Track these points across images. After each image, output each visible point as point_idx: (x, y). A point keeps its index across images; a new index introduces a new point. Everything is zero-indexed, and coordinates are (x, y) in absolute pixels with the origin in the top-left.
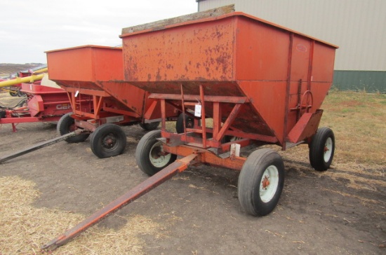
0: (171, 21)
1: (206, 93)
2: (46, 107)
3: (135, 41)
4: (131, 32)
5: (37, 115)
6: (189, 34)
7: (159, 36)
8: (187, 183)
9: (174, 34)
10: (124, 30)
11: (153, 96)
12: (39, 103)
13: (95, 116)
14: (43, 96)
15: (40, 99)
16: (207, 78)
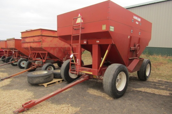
13: (7, 55)
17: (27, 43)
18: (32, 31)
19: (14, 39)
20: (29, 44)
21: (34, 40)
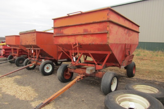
0: (27, 31)
1: (34, 47)
2: (6, 53)
3: (22, 35)
4: (21, 33)
5: (3, 55)
6: (30, 34)
7: (26, 34)
8: (36, 71)
9: (28, 34)
10: (20, 33)
11: (27, 48)
12: (4, 51)
13: (17, 55)
14: (5, 49)
15: (4, 50)
16: (33, 44)
17: (68, 36)
18: (82, 14)
19: (35, 32)
20: (73, 37)
21: (85, 30)
